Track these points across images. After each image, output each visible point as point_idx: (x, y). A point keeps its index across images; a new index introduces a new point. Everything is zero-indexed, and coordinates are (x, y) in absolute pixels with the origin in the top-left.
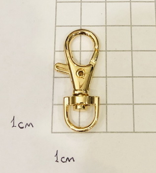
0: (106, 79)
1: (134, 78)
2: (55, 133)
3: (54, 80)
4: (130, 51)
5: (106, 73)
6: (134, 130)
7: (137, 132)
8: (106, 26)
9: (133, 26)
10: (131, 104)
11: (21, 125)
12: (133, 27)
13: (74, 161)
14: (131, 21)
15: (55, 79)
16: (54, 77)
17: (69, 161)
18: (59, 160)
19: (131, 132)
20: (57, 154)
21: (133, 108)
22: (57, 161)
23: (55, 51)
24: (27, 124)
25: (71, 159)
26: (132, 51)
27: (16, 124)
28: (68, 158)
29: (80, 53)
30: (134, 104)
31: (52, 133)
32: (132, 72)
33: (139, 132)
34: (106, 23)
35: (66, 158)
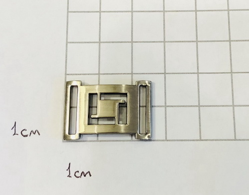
0: (132, 76)
1: (167, 75)
3: (66, 78)
4: (161, 42)
5: (132, 69)
6: (166, 138)
7: (169, 140)
8: (132, 12)
9: (167, 11)
10: (163, 106)
11: (24, 133)
12: (166, 13)
13: (90, 176)
14: (164, 6)
15: (67, 76)
16: (66, 74)
17: (85, 176)
18: (72, 174)
19: (163, 140)
20: (69, 168)
21: (166, 111)
22: (69, 176)
23: (67, 43)
24: (32, 132)
25: (87, 173)
26: (164, 42)
27: (18, 132)
28: (83, 172)
29: (100, 45)
30: (166, 106)
31: (63, 142)
32: (165, 67)
33: (172, 140)
34: (132, 8)
35: (80, 173)
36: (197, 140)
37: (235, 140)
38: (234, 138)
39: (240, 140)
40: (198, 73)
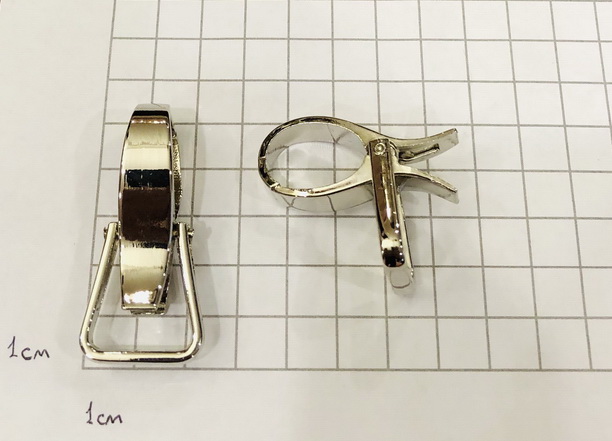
1: (241, 268)
2: (89, 368)
3: (91, 270)
4: (236, 216)
6: (236, 366)
7: (240, 370)
8: (194, 169)
9: (244, 169)
10: (233, 316)
11: (27, 354)
12: (244, 172)
13: (121, 422)
15: (94, 267)
16: (92, 264)
17: (113, 422)
18: (94, 420)
19: (230, 369)
20: (90, 409)
21: (237, 323)
22: (90, 422)
23: (96, 216)
24: (38, 351)
25: (116, 418)
26: (240, 216)
27: (18, 352)
28: (110, 417)
30: (237, 317)
31: (84, 368)
32: (239, 256)
33: (244, 369)
34: (195, 164)
35: (106, 417)
36: (281, 369)
37: (338, 369)
38: (335, 367)
39: (344, 370)
40: (287, 265)
